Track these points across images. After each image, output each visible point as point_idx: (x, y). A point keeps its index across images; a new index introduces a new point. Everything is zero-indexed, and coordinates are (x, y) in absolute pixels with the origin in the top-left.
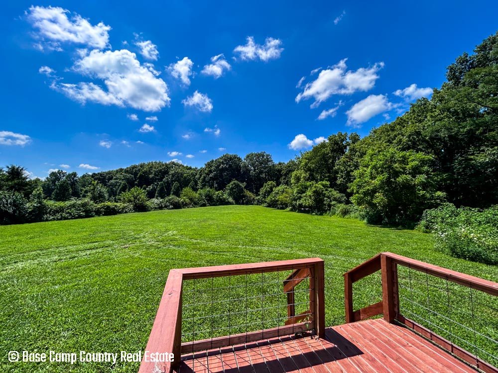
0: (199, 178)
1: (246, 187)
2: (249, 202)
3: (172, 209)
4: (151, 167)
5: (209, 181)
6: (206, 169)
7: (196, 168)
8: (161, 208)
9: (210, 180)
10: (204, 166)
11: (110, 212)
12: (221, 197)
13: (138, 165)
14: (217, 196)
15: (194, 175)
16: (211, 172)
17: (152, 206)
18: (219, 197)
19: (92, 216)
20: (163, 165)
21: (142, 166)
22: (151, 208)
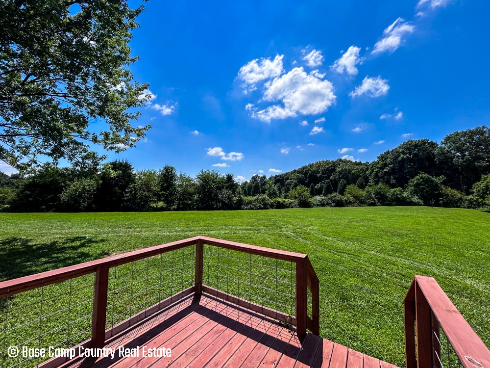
0: (371, 173)
1: (444, 183)
2: (451, 203)
3: (334, 206)
4: (319, 167)
5: (383, 176)
6: (379, 163)
7: (368, 163)
8: (323, 205)
9: (385, 175)
10: (376, 160)
11: (280, 206)
12: (398, 196)
13: (307, 165)
14: (393, 194)
15: (364, 171)
16: (385, 165)
17: (315, 203)
18: (397, 195)
19: (268, 209)
20: (330, 163)
21: (311, 166)
22: (314, 205)
